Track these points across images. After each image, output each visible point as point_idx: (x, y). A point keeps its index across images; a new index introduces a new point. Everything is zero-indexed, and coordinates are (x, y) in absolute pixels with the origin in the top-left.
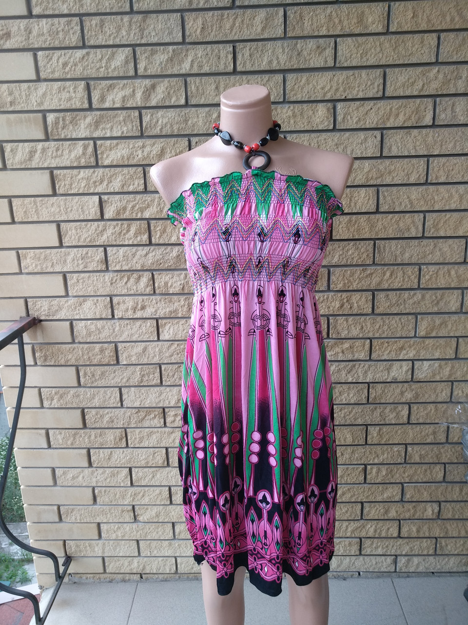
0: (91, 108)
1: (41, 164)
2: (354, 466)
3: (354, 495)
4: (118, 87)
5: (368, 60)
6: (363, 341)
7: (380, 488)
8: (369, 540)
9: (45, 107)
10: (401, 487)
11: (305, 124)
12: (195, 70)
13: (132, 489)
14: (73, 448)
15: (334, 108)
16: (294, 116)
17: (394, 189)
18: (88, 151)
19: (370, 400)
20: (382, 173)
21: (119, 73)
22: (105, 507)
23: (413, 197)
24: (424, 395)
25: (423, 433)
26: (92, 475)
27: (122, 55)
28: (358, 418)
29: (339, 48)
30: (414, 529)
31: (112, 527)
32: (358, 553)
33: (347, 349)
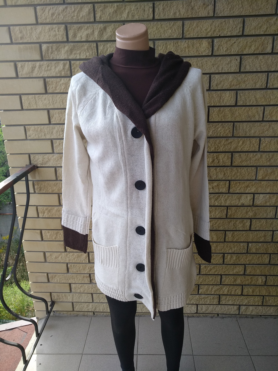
0: (68, 41)
1: (38, 75)
2: (217, 254)
3: (217, 271)
4: (84, 28)
5: (234, 12)
6: (225, 181)
7: (232, 267)
8: (224, 296)
9: (41, 40)
10: (244, 267)
11: (195, 52)
12: (130, 18)
13: (89, 265)
14: (56, 241)
15: (213, 42)
16: (188, 47)
17: (247, 91)
18: (66, 67)
19: (228, 216)
20: (240, 82)
21: (85, 20)
22: (74, 275)
23: (258, 97)
24: (259, 214)
25: (258, 236)
26: (67, 256)
27: (87, 9)
28: (220, 227)
29: (217, 5)
30: (251, 291)
31: (78, 286)
32: (218, 303)
33: (215, 186)
